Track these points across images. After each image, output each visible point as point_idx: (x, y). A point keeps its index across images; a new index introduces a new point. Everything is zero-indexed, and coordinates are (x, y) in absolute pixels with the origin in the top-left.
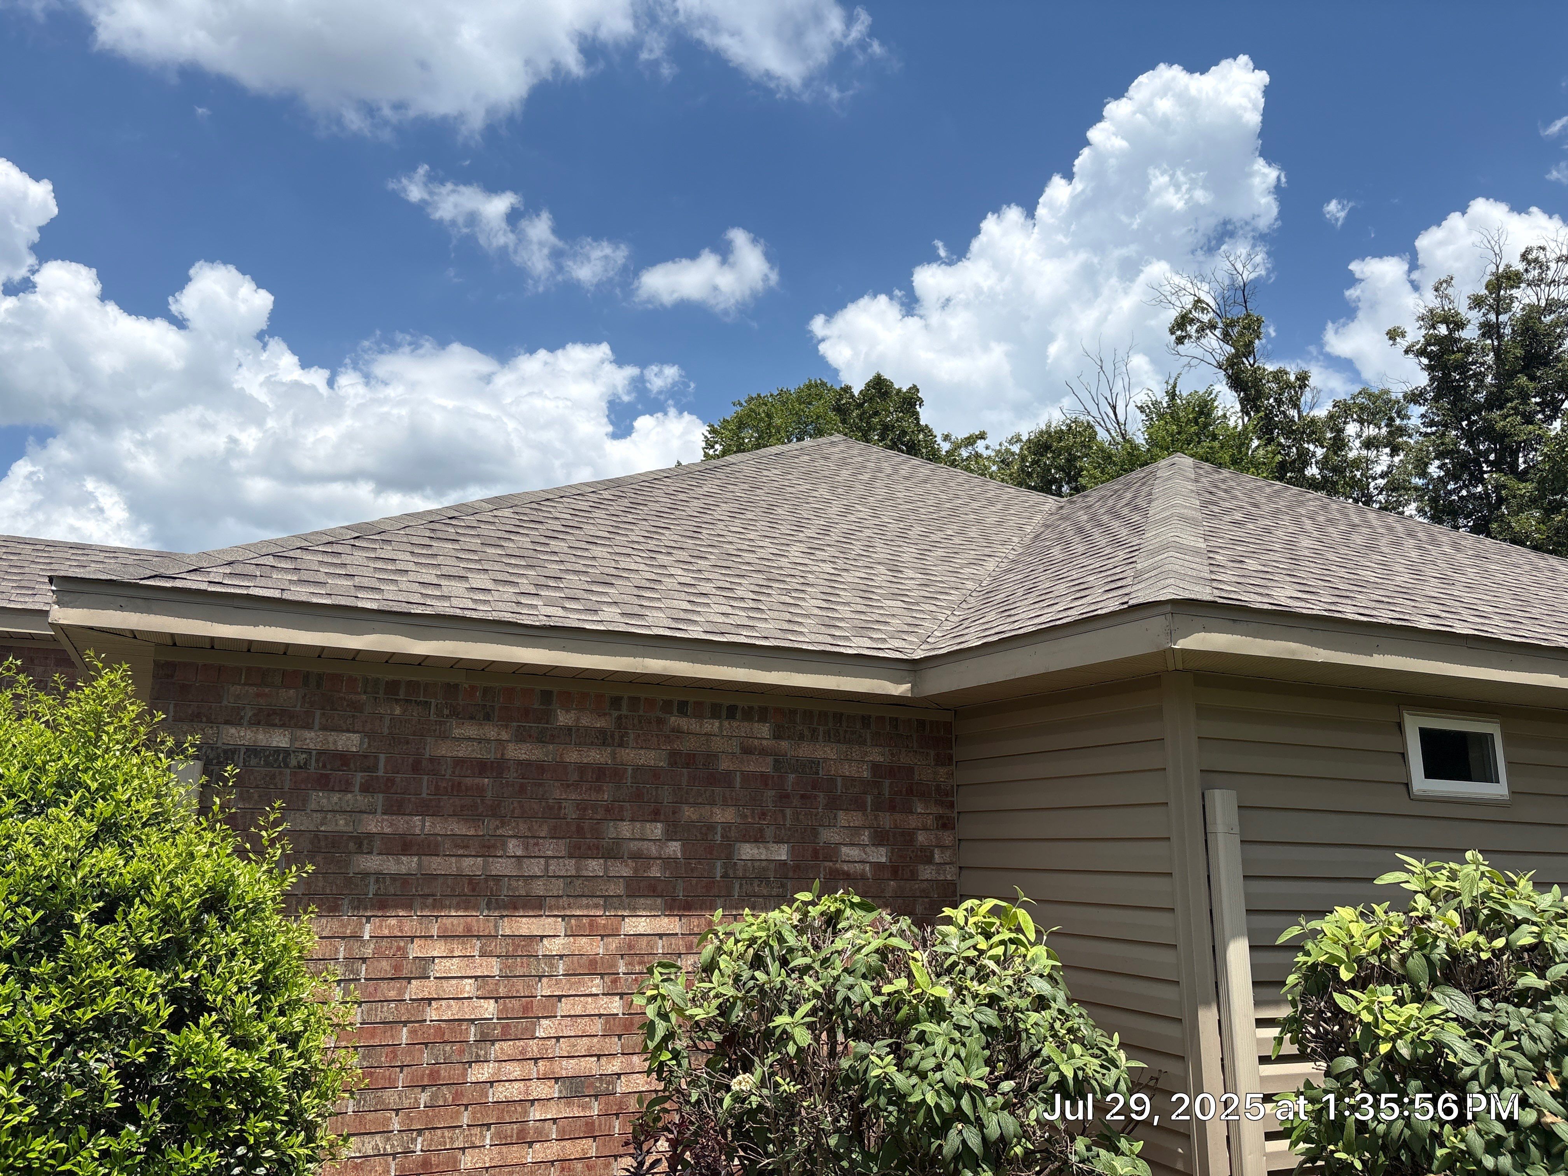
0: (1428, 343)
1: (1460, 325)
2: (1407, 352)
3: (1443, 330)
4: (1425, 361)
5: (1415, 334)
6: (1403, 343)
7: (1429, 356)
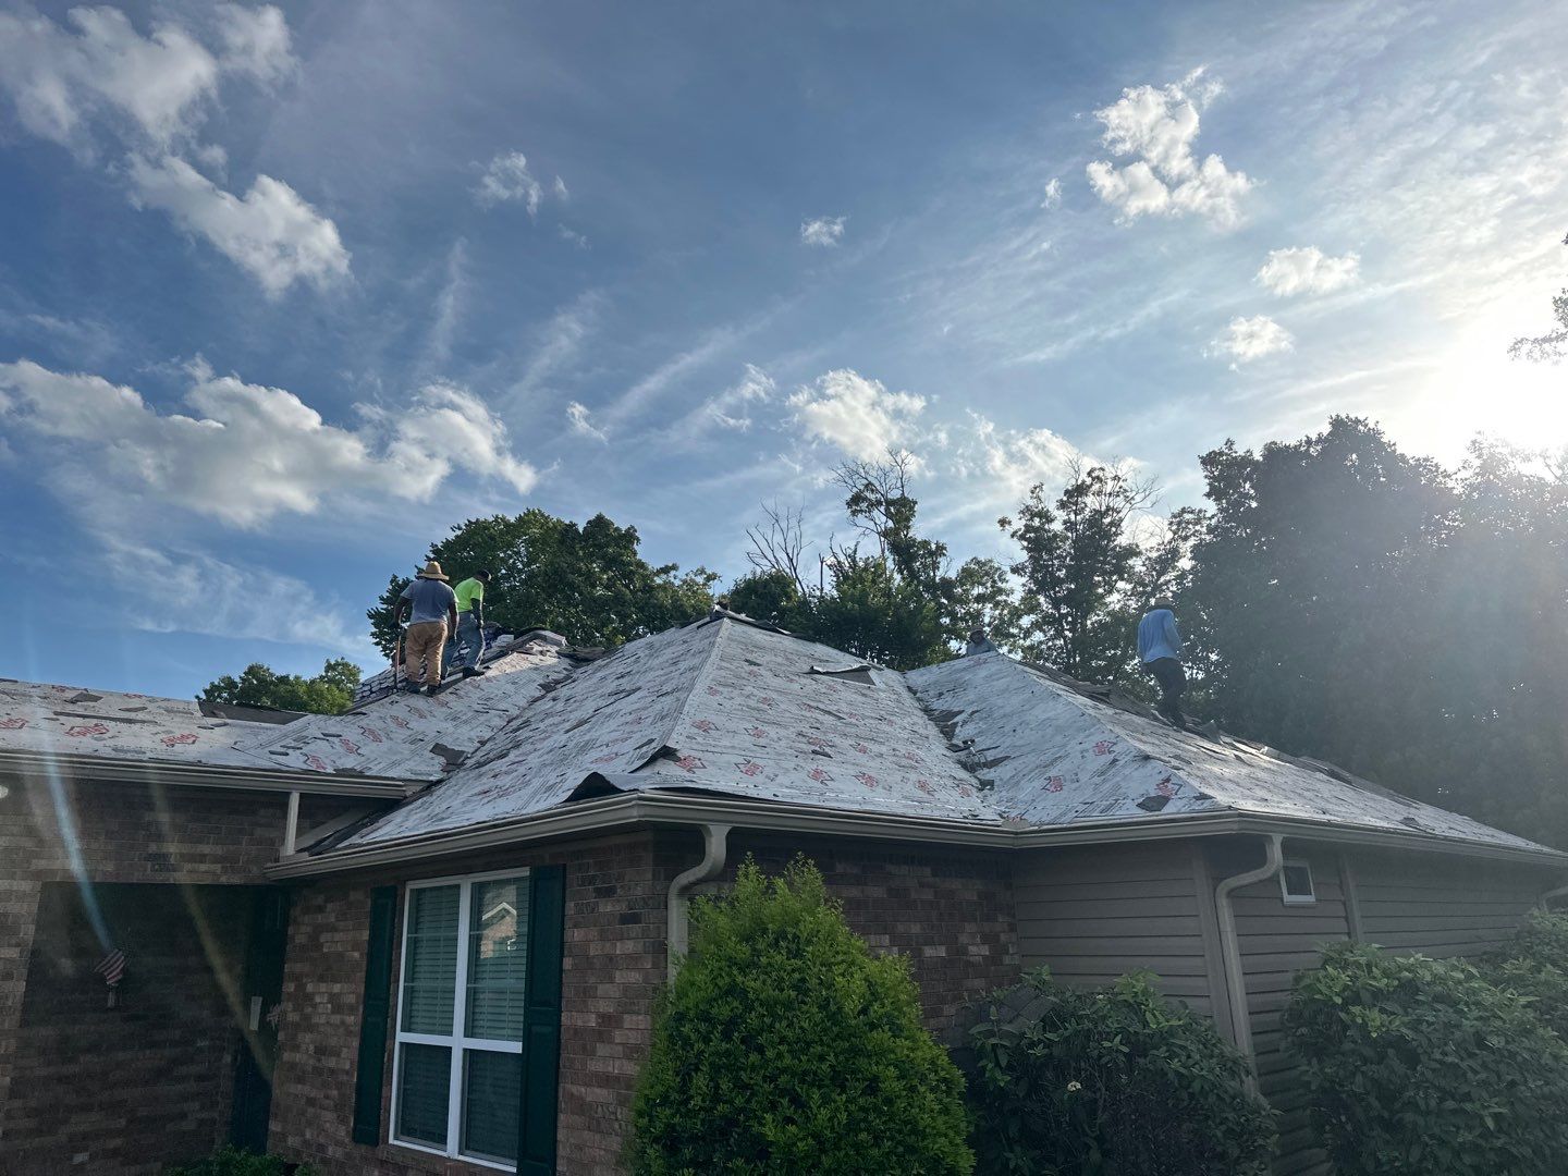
0: (1027, 531)
1: (1050, 520)
2: (1012, 536)
3: (1037, 522)
4: (1025, 544)
5: (1019, 524)
6: (1010, 529)
7: (1029, 540)
